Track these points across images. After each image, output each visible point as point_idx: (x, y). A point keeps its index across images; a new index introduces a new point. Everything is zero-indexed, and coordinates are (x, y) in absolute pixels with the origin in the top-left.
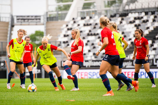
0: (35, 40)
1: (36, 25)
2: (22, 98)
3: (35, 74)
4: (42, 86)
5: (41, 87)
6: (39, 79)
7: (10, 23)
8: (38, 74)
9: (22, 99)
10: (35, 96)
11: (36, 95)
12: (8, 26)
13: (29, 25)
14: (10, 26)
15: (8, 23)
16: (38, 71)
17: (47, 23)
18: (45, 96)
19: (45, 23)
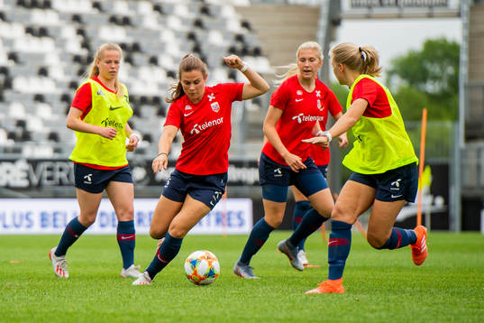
0: (424, 80)
1: (430, 16)
2: (373, 311)
3: (423, 216)
4: (450, 265)
5: (448, 269)
6: (441, 237)
7: (325, 11)
8: (433, 215)
9: (372, 316)
10: (425, 308)
11: (427, 304)
12: (315, 25)
13: (399, 17)
14: (323, 22)
15: (316, 11)
16: (433, 204)
17: (472, 9)
18: (463, 309)
19: (465, 8)
